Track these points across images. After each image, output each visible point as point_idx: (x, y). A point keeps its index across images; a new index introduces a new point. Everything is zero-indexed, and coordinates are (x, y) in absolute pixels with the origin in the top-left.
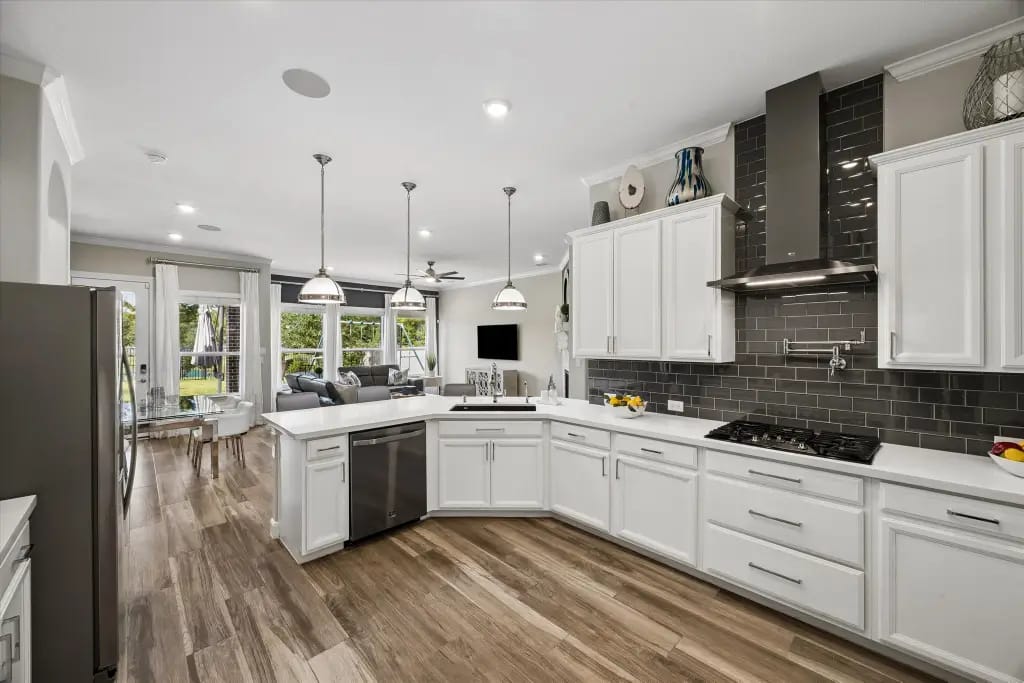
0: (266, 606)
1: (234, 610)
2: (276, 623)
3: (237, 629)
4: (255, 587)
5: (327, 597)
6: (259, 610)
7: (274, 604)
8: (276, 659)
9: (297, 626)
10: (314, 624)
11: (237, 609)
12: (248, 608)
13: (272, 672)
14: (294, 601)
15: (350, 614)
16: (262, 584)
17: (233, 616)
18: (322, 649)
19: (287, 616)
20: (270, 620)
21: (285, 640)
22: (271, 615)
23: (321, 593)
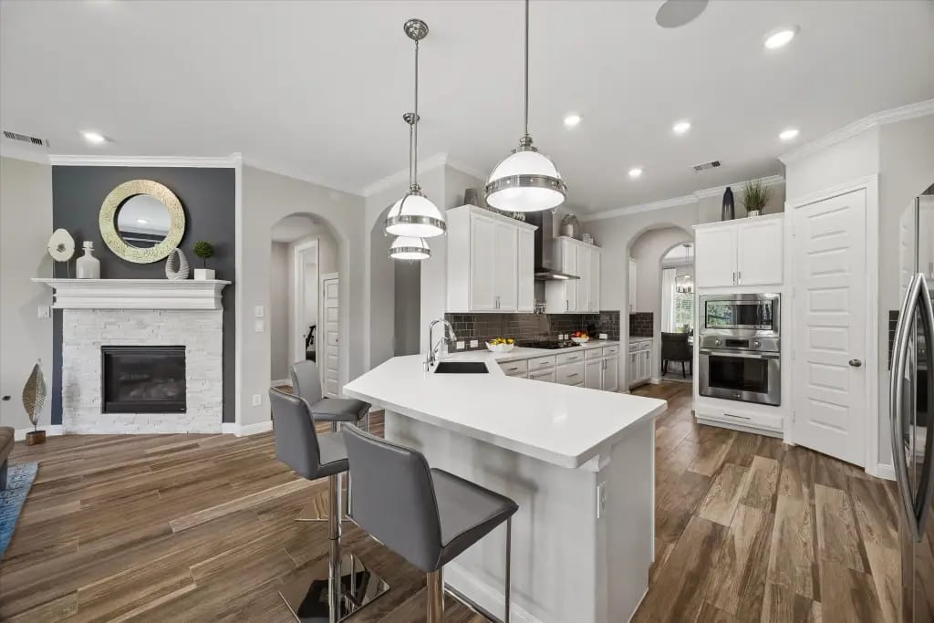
0: (723, 581)
1: (756, 606)
2: (728, 560)
3: (763, 584)
4: (717, 609)
5: (671, 541)
6: (732, 583)
7: (715, 576)
8: (747, 543)
9: (715, 546)
10: (703, 537)
11: (752, 605)
12: (740, 594)
13: (756, 538)
14: (697, 561)
15: (675, 521)
16: (707, 607)
17: (760, 600)
18: (715, 524)
19: (715, 557)
20: (731, 566)
21: (732, 546)
22: (727, 569)
23: (672, 546)
